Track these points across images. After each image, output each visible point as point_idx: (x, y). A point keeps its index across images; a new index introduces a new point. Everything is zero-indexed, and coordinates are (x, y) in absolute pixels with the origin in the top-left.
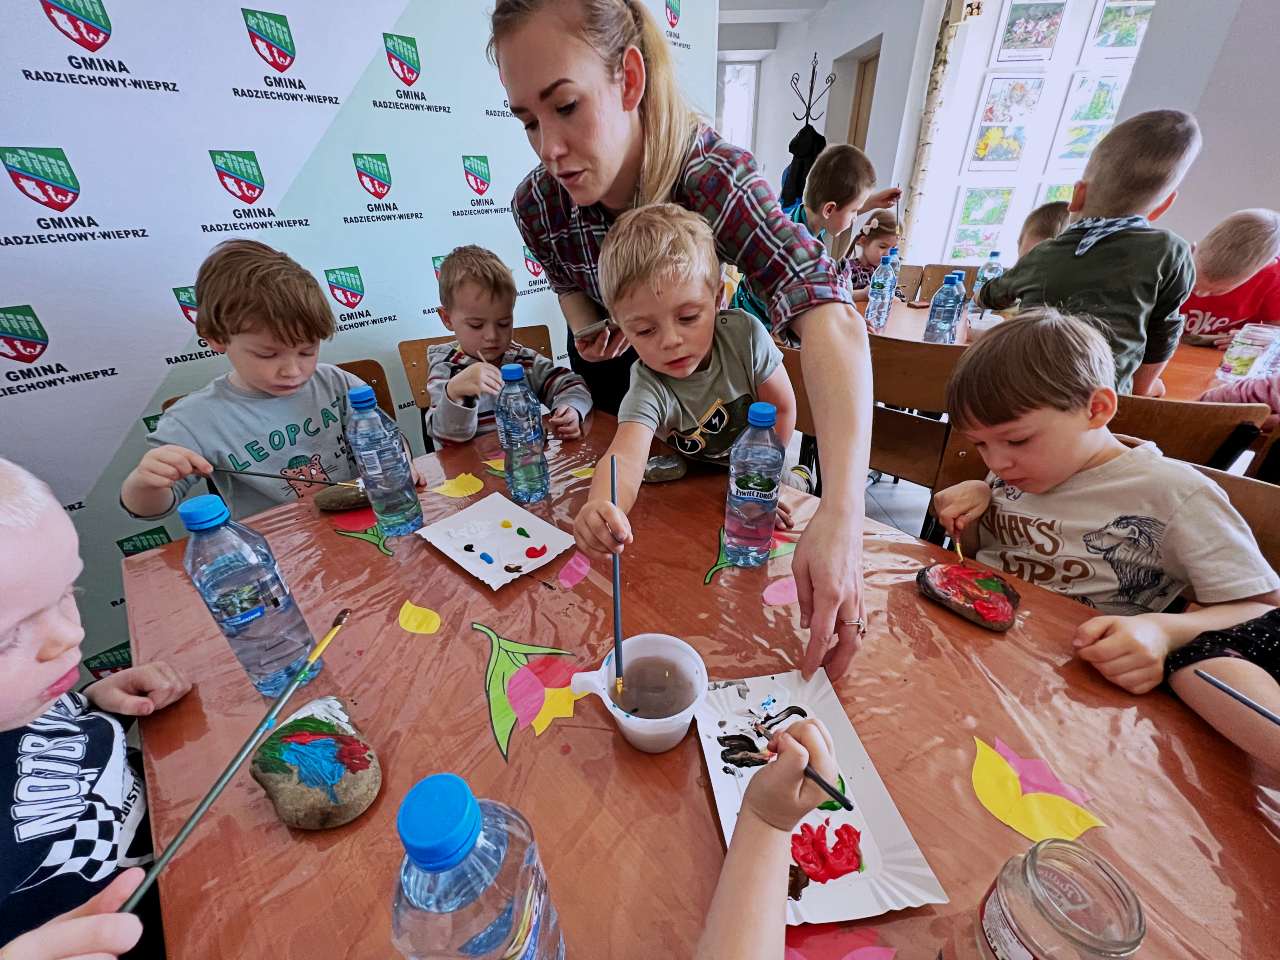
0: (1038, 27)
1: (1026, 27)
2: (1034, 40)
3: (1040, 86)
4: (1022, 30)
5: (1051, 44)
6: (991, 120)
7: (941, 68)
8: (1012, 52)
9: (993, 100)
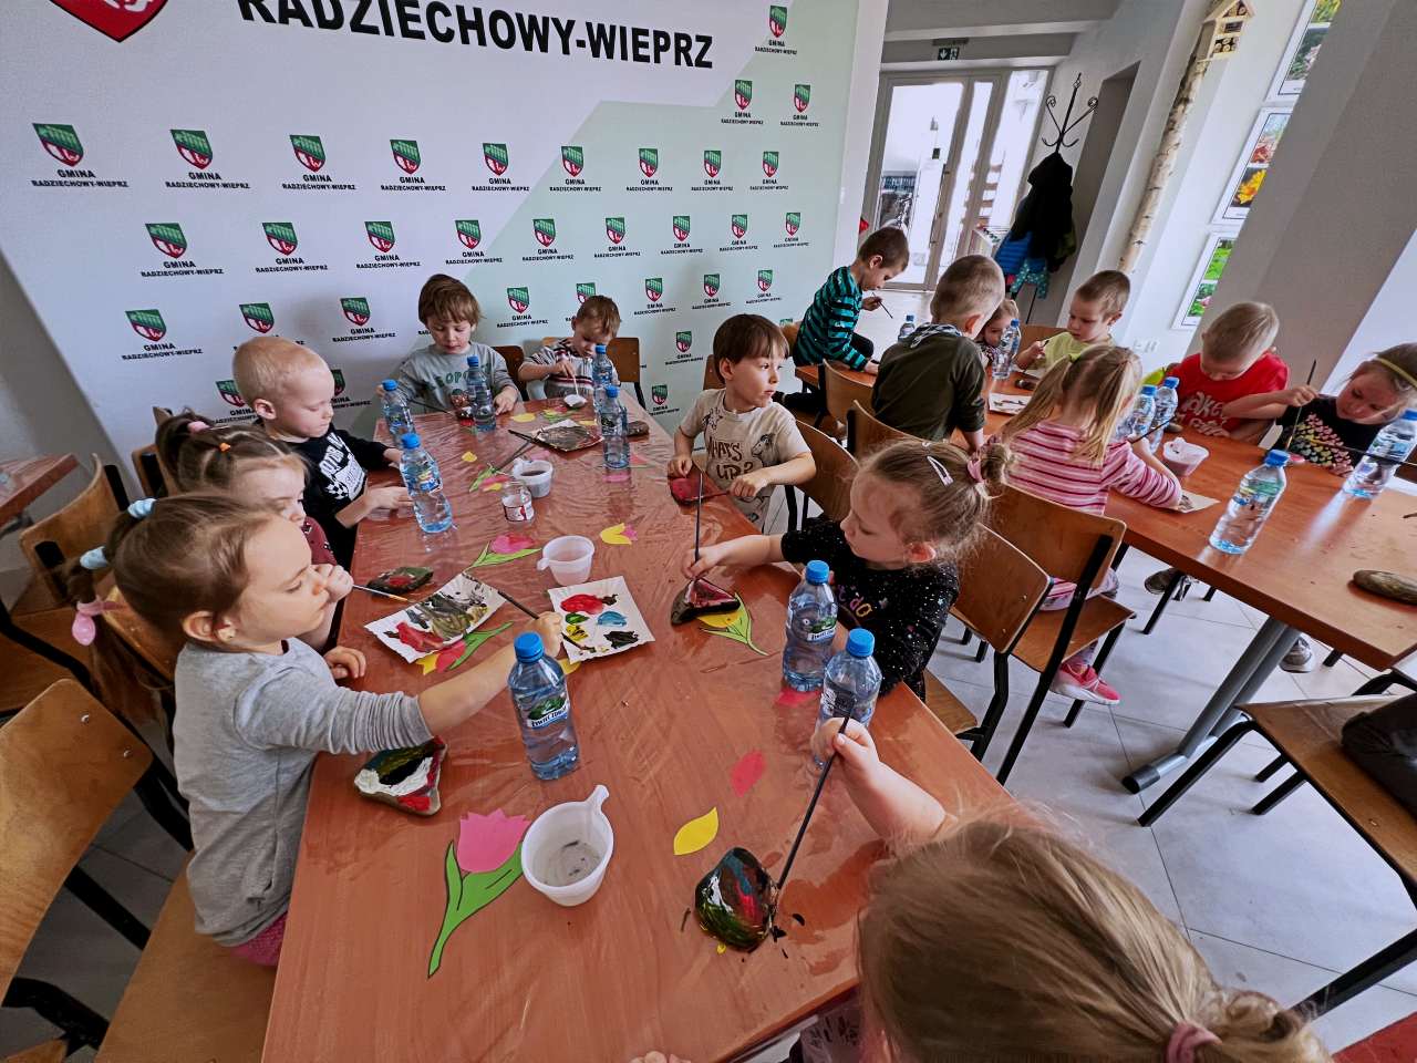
6: (1261, 162)
7: (1181, 107)
9: (1266, 139)
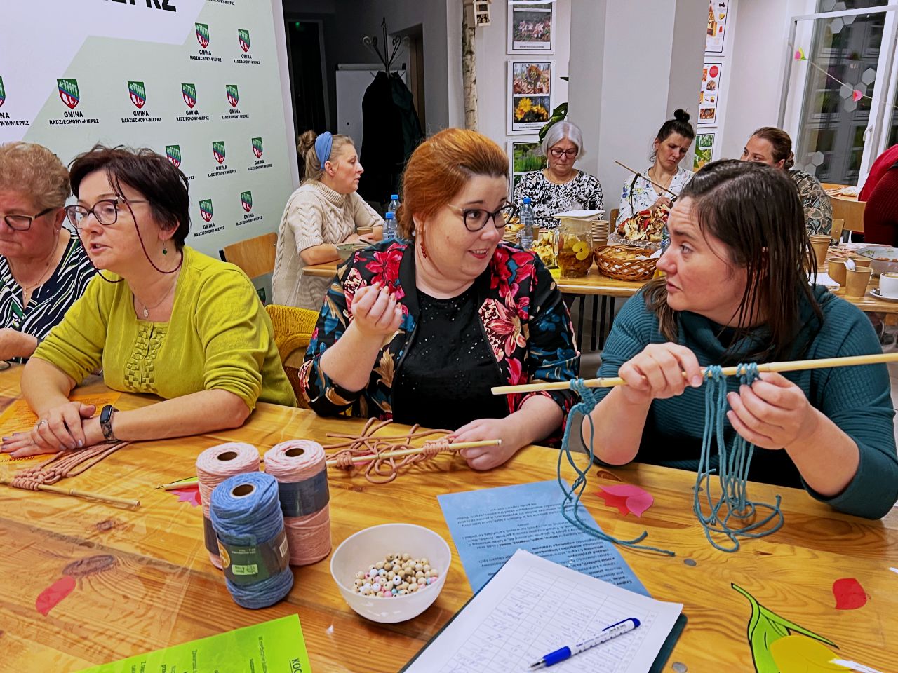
0: (536, 28)
1: (528, 27)
2: (535, 36)
3: (548, 69)
4: (525, 29)
5: (548, 40)
6: (520, 93)
7: (469, 57)
8: (522, 43)
9: (517, 79)
